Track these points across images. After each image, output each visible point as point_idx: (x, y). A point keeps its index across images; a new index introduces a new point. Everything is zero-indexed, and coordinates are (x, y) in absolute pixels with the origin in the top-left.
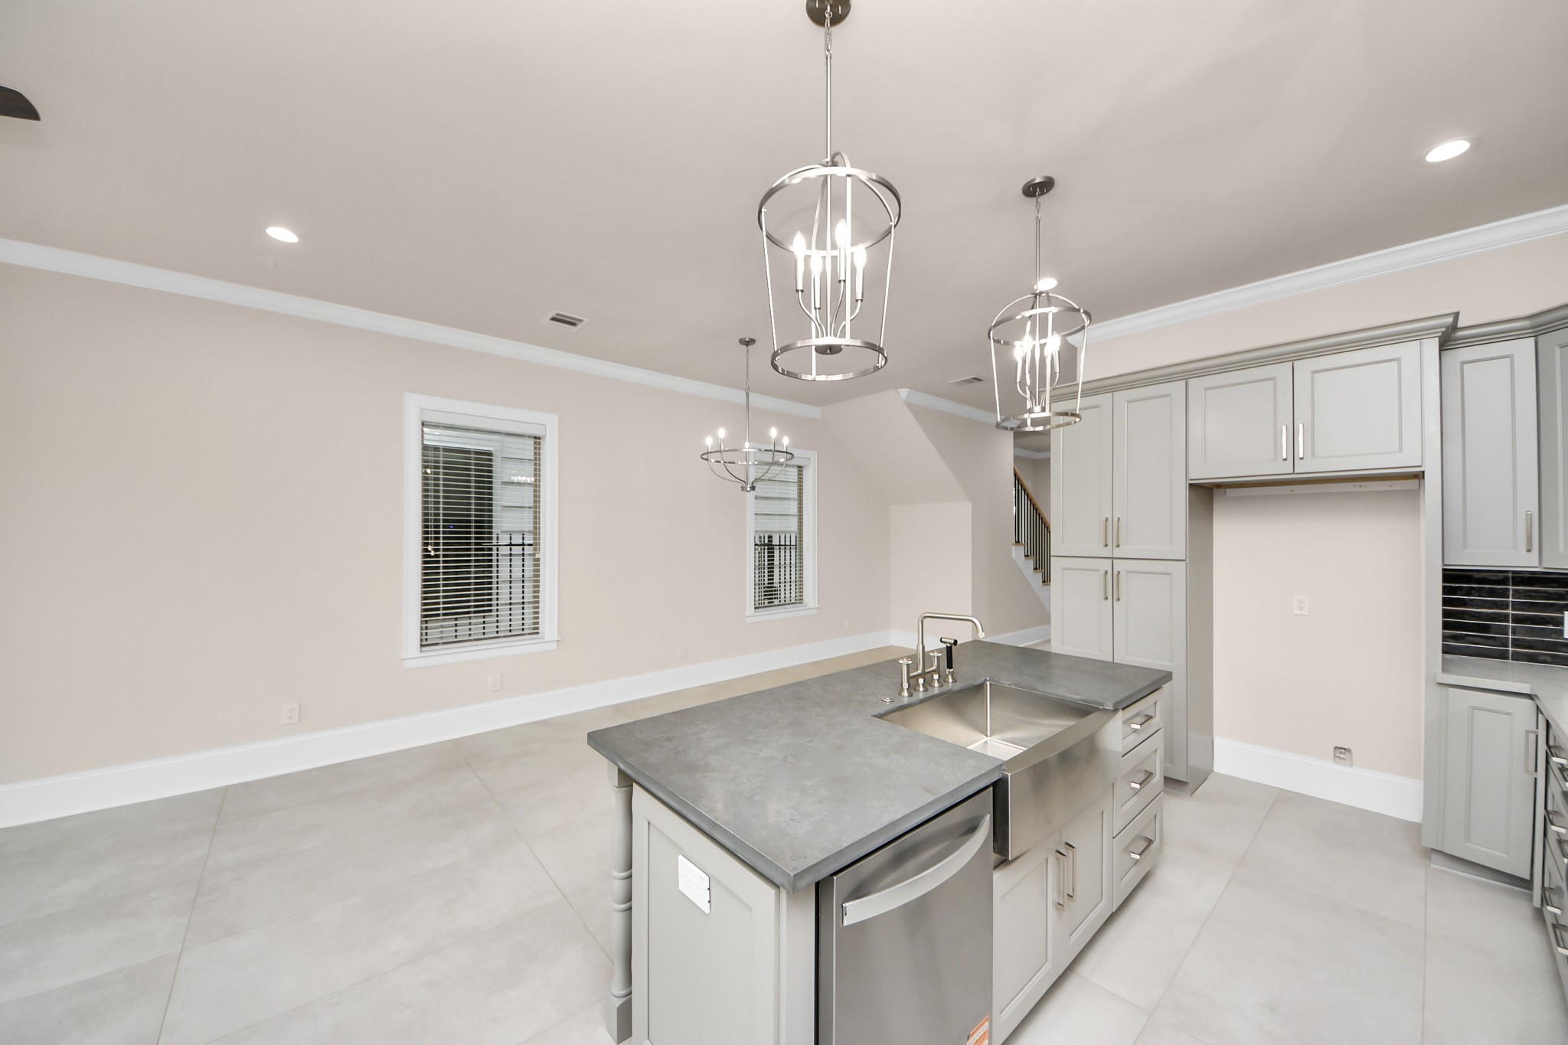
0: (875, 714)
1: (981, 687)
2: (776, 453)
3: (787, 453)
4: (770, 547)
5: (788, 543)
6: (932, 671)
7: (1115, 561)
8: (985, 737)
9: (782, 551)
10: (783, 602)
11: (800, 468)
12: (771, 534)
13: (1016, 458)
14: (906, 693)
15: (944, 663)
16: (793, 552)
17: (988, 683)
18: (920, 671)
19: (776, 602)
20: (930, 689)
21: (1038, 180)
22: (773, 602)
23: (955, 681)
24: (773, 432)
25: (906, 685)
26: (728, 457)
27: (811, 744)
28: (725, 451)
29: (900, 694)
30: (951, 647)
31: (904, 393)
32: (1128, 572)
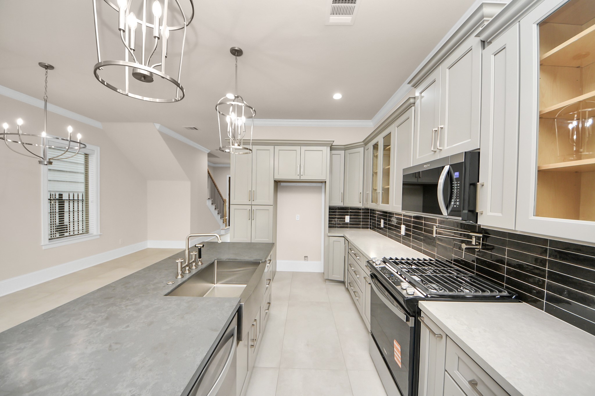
0: (165, 294)
1: (213, 264)
2: (71, 142)
3: (80, 143)
4: (61, 201)
5: (76, 198)
6: (192, 262)
7: (252, 206)
8: (214, 285)
9: (71, 204)
10: (72, 233)
11: (86, 155)
12: (61, 193)
13: (209, 166)
14: (180, 277)
15: (197, 256)
16: (80, 204)
17: (216, 261)
18: (187, 263)
19: (66, 234)
20: (191, 270)
21: (236, 49)
22: (64, 235)
23: (202, 264)
24: (70, 129)
25: (180, 272)
26: (26, 140)
27: (128, 329)
28: (23, 134)
29: (176, 278)
30: (201, 248)
31: (158, 126)
32: (256, 210)
